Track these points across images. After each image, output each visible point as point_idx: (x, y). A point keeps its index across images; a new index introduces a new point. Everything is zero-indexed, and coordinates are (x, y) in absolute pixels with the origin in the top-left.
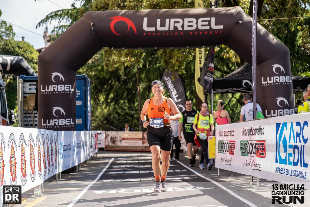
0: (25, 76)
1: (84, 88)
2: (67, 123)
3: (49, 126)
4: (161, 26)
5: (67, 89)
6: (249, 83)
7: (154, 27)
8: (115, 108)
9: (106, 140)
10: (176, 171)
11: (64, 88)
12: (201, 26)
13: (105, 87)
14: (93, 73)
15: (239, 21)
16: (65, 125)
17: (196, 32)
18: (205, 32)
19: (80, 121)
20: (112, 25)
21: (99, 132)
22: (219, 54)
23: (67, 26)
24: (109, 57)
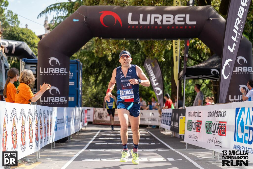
0: (27, 59)
1: (76, 71)
2: (62, 100)
3: (46, 102)
4: (143, 20)
5: (62, 71)
6: (217, 71)
7: (137, 21)
8: (103, 89)
9: (95, 115)
10: (152, 144)
11: (59, 70)
12: (177, 21)
13: (95, 70)
14: (85, 58)
15: (210, 18)
16: (60, 102)
17: (173, 27)
18: (181, 27)
19: (72, 99)
20: (102, 18)
21: (89, 108)
22: (193, 45)
23: (64, 17)
24: (99, 45)
